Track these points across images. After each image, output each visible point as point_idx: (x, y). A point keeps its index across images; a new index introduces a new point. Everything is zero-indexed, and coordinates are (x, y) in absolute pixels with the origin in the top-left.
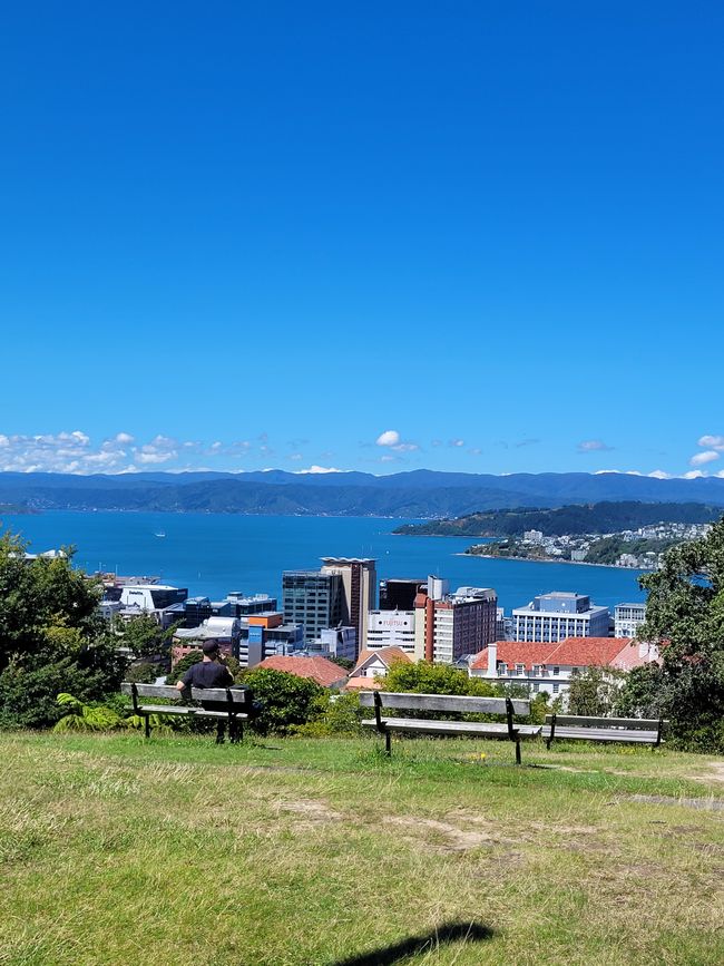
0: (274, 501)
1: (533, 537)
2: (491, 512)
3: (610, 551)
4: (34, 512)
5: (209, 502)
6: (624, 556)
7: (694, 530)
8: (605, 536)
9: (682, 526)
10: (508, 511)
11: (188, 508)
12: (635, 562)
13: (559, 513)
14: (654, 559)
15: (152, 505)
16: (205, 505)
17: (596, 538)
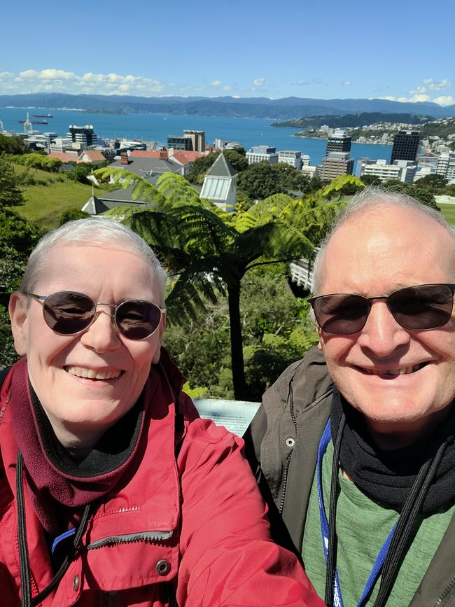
0: (226, 111)
1: (324, 128)
2: (314, 117)
3: (357, 135)
4: (124, 113)
5: (198, 111)
6: (361, 138)
7: (395, 126)
8: (356, 128)
9: (390, 124)
10: (321, 116)
11: (189, 113)
12: (365, 140)
13: (344, 118)
14: (373, 139)
15: (174, 112)
16: (196, 112)
17: (351, 129)
